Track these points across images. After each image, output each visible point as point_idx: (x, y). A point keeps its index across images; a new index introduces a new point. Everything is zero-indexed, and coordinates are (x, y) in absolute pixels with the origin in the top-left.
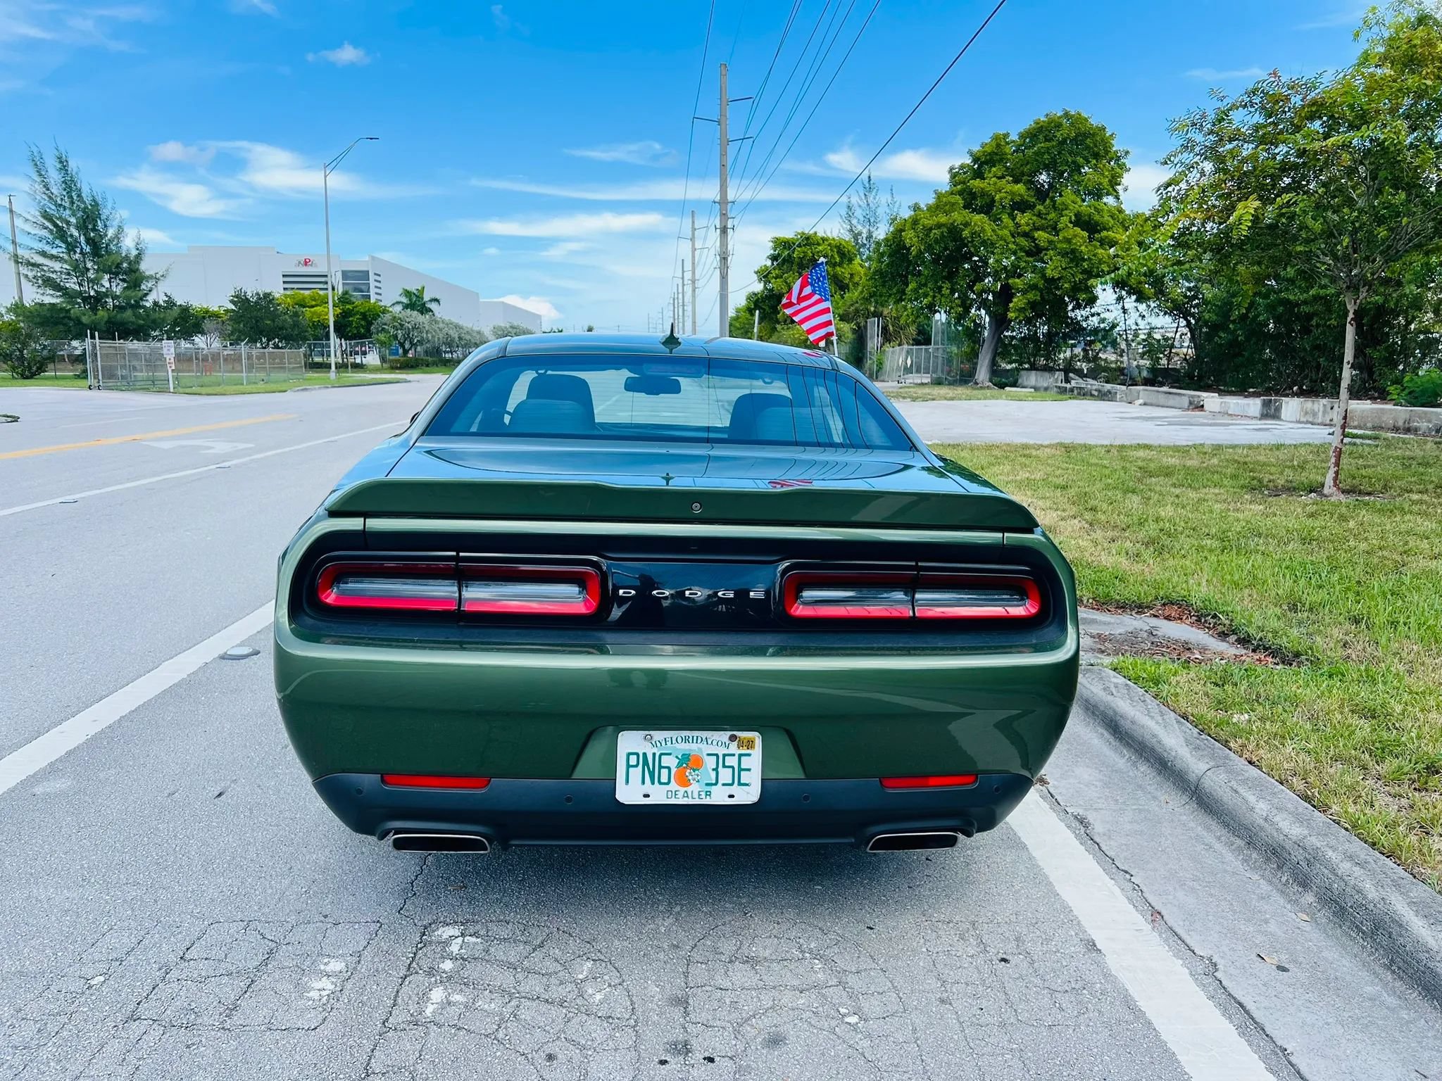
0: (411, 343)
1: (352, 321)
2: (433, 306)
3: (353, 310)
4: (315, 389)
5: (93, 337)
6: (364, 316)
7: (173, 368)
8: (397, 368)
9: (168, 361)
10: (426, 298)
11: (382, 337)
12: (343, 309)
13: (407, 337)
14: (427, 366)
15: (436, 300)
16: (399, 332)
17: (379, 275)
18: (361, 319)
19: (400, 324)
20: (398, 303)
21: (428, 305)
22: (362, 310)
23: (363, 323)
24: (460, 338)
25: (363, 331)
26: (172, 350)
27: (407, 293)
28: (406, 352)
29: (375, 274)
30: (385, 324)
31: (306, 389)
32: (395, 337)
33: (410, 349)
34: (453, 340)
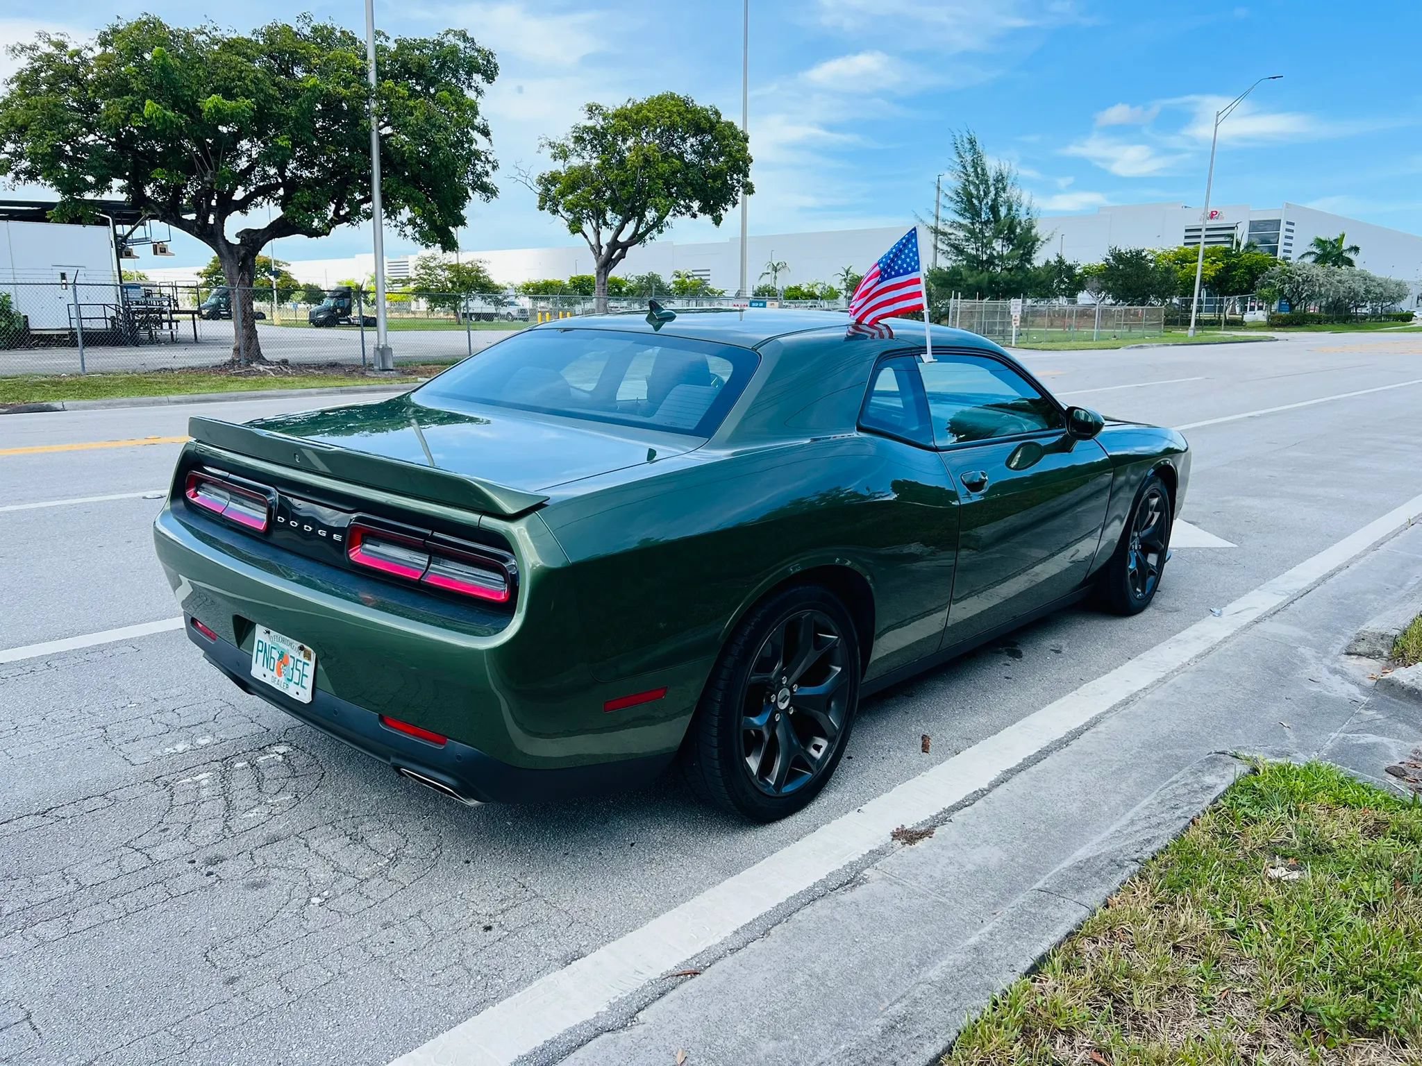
0: (1299, 297)
1: (1236, 275)
2: (1351, 256)
3: (1238, 264)
4: (1152, 346)
5: (956, 297)
6: (1250, 269)
7: (1018, 324)
8: (1277, 326)
9: (1014, 318)
10: (1345, 246)
11: (1265, 291)
12: (1227, 263)
13: (1296, 292)
14: (1319, 323)
15: (1356, 249)
16: (1287, 285)
17: (1293, 224)
18: (1247, 273)
19: (1289, 277)
20: (1309, 253)
21: (1347, 255)
22: (1248, 264)
23: (1247, 277)
24: (1367, 291)
25: (1245, 285)
26: (1020, 308)
27: (1320, 243)
28: (1292, 307)
29: (1288, 223)
30: (1272, 278)
31: (1141, 347)
32: (1280, 291)
33: (1297, 305)
34: (1357, 294)
